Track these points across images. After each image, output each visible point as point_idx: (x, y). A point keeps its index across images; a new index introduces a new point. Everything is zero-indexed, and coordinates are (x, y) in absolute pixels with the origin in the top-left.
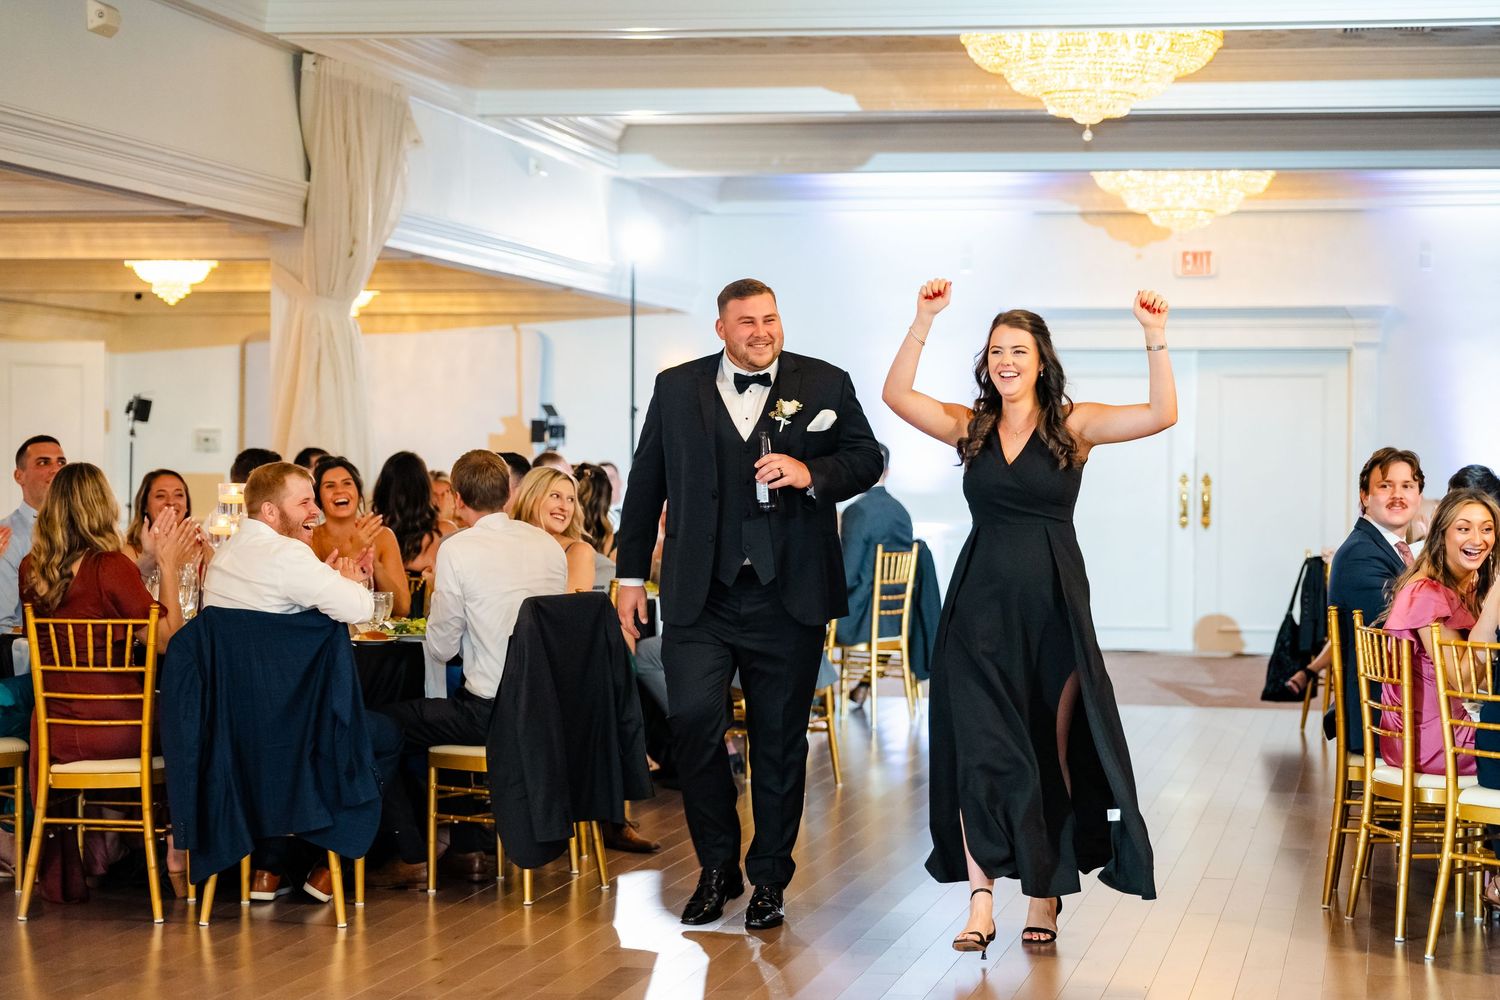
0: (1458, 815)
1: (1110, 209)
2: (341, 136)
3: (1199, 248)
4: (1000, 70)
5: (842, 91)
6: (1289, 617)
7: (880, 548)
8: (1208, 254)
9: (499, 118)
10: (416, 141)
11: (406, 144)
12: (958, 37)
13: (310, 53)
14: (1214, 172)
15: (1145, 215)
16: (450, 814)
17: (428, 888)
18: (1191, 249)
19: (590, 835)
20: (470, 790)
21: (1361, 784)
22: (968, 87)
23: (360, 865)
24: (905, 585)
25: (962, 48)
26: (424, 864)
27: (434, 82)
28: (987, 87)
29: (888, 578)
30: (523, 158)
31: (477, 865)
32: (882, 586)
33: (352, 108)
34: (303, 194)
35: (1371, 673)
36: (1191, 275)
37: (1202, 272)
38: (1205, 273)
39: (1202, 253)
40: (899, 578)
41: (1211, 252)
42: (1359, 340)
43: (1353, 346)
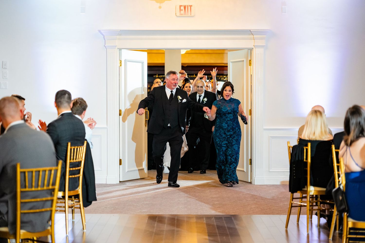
3: (186, 4)
7: (69, 144)
8: (191, 6)
18: (183, 4)
24: (81, 162)
29: (73, 159)
32: (70, 163)
36: (183, 15)
37: (188, 15)
38: (189, 15)
39: (188, 6)
40: (78, 159)
41: (192, 6)
42: (256, 44)
43: (254, 47)
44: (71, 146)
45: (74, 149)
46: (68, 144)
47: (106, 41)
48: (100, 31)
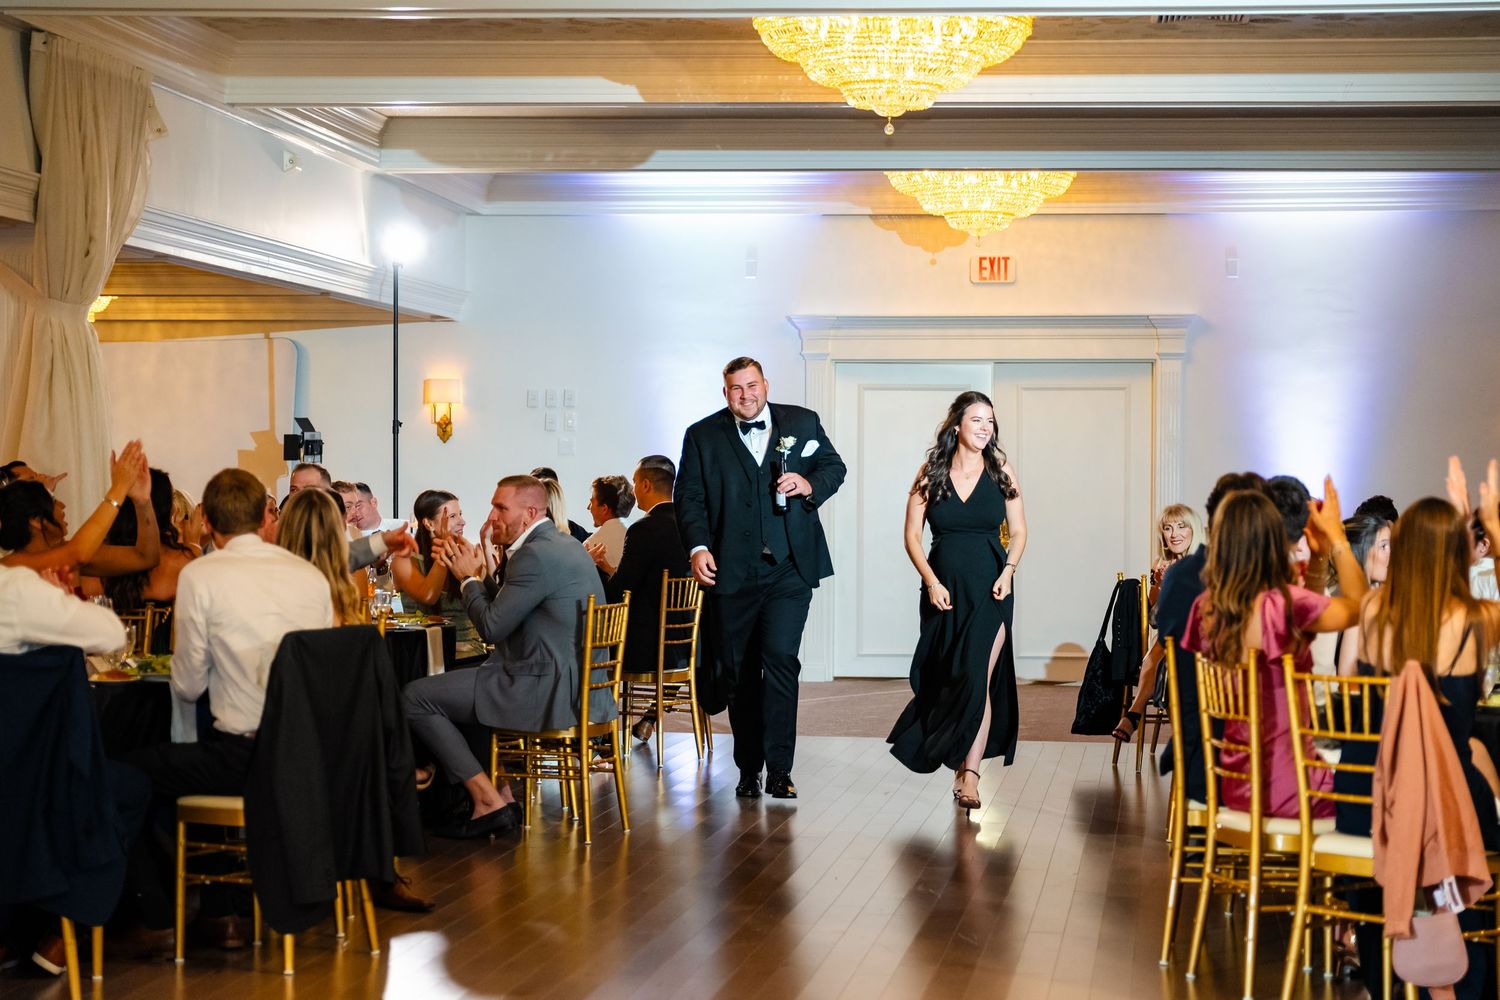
0: (1313, 864)
1: (904, 212)
2: (76, 121)
3: (995, 254)
4: (795, 59)
5: (624, 83)
6: (1100, 644)
7: (666, 573)
8: (1006, 259)
9: (250, 108)
10: (159, 130)
11: (149, 135)
12: (750, 20)
13: (39, 31)
14: (1013, 173)
15: (941, 217)
16: (203, 874)
17: (175, 956)
18: (988, 254)
19: (357, 892)
20: (223, 847)
21: (1202, 830)
22: (759, 77)
23: (98, 933)
24: (694, 611)
25: (754, 35)
26: (172, 930)
27: (178, 66)
28: (780, 77)
29: (675, 606)
30: (277, 151)
31: (231, 930)
32: (668, 613)
33: (87, 91)
34: (32, 186)
35: (1214, 709)
36: (988, 281)
37: (999, 279)
38: (1002, 280)
39: (999, 259)
40: (687, 606)
41: (1008, 258)
42: (1163, 350)
43: (1157, 357)
44: (669, 577)
45: (677, 584)
46: (663, 572)
47: (805, 341)
48: (789, 319)
